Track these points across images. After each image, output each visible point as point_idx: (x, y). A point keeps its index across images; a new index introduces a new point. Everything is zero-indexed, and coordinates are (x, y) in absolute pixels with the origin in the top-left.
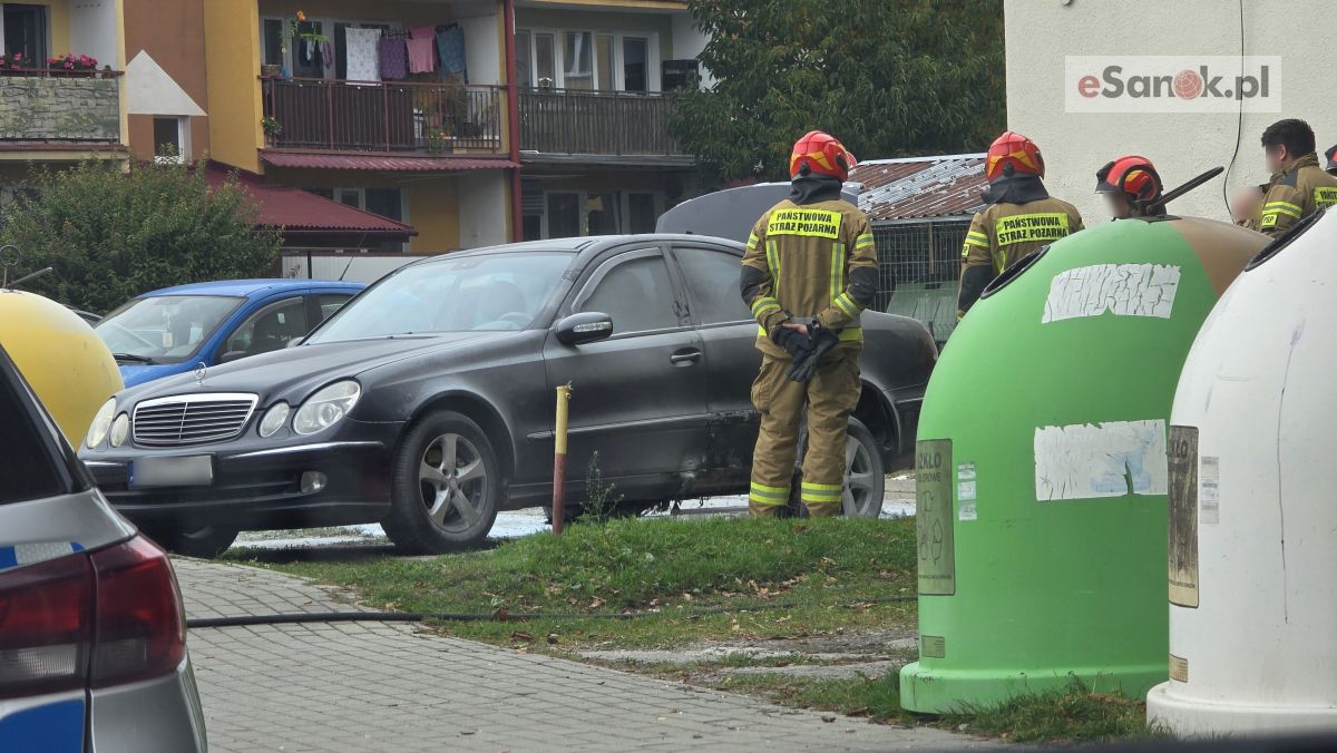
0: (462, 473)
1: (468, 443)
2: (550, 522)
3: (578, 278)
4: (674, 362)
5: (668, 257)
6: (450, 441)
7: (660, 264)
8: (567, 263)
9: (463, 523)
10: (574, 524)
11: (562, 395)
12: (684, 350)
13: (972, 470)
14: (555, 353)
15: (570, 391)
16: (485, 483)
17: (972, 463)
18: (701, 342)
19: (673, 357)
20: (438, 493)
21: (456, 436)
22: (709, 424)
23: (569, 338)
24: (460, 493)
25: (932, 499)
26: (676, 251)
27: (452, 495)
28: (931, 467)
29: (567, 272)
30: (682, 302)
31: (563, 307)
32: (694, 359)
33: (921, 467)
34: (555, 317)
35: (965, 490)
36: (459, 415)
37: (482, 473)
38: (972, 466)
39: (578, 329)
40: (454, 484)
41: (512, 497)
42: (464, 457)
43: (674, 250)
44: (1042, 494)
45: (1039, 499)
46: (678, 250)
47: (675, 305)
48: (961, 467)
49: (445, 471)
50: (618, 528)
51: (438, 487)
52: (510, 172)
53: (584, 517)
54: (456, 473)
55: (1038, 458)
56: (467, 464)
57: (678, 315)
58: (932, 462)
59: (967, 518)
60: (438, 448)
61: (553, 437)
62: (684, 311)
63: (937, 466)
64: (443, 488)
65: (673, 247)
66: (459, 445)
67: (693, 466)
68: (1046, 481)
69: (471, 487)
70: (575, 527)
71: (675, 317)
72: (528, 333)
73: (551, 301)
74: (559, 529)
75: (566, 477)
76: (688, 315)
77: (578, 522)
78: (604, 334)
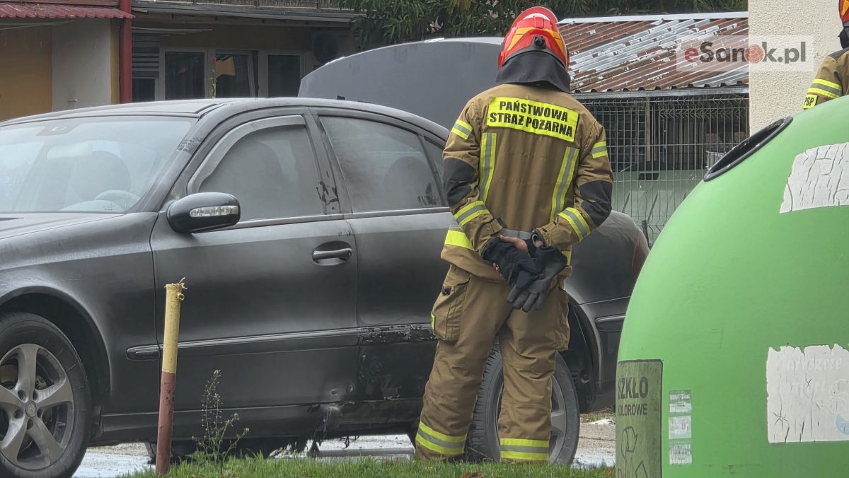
0: (43, 396)
1: (51, 357)
2: (153, 462)
3: (199, 149)
4: (317, 259)
5: (313, 127)
6: (29, 354)
7: (303, 135)
8: (185, 131)
9: (42, 459)
10: (183, 463)
11: (172, 295)
12: (330, 244)
13: (687, 401)
14: (165, 243)
15: (183, 291)
16: (71, 411)
17: (687, 392)
18: (352, 234)
19: (316, 253)
20: (11, 422)
21: (37, 347)
22: (359, 342)
23: (184, 225)
24: (40, 423)
25: (636, 437)
26: (324, 120)
27: (30, 424)
28: (635, 396)
29: (183, 142)
30: (330, 184)
31: (177, 185)
32: (344, 257)
33: (623, 397)
34: (167, 196)
35: (678, 427)
36: (41, 319)
37: (68, 397)
38: (687, 397)
39: (195, 213)
40: (32, 411)
41: (107, 429)
42: (45, 375)
43: (321, 119)
44: (775, 435)
45: (771, 441)
46: (327, 119)
47: (320, 187)
48: (673, 397)
49: (21, 394)
50: (240, 470)
51: (11, 414)
52: (118, 23)
53: (197, 454)
54: (35, 396)
55: (770, 388)
56: (49, 384)
57: (324, 200)
58: (637, 391)
59: (679, 462)
60: (14, 362)
61: (161, 351)
62: (332, 195)
63: (643, 396)
64: (18, 415)
65: (320, 115)
66: (40, 358)
67: (337, 397)
68: (780, 418)
69: (54, 415)
70: (184, 466)
71: (321, 202)
72: (133, 217)
73: (162, 177)
74: (164, 469)
75: (175, 404)
76: (337, 200)
77: (189, 460)
78: (229, 221)
